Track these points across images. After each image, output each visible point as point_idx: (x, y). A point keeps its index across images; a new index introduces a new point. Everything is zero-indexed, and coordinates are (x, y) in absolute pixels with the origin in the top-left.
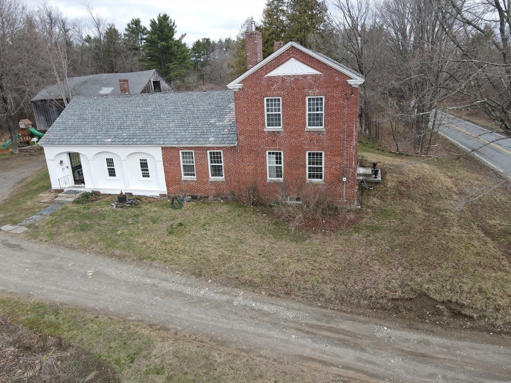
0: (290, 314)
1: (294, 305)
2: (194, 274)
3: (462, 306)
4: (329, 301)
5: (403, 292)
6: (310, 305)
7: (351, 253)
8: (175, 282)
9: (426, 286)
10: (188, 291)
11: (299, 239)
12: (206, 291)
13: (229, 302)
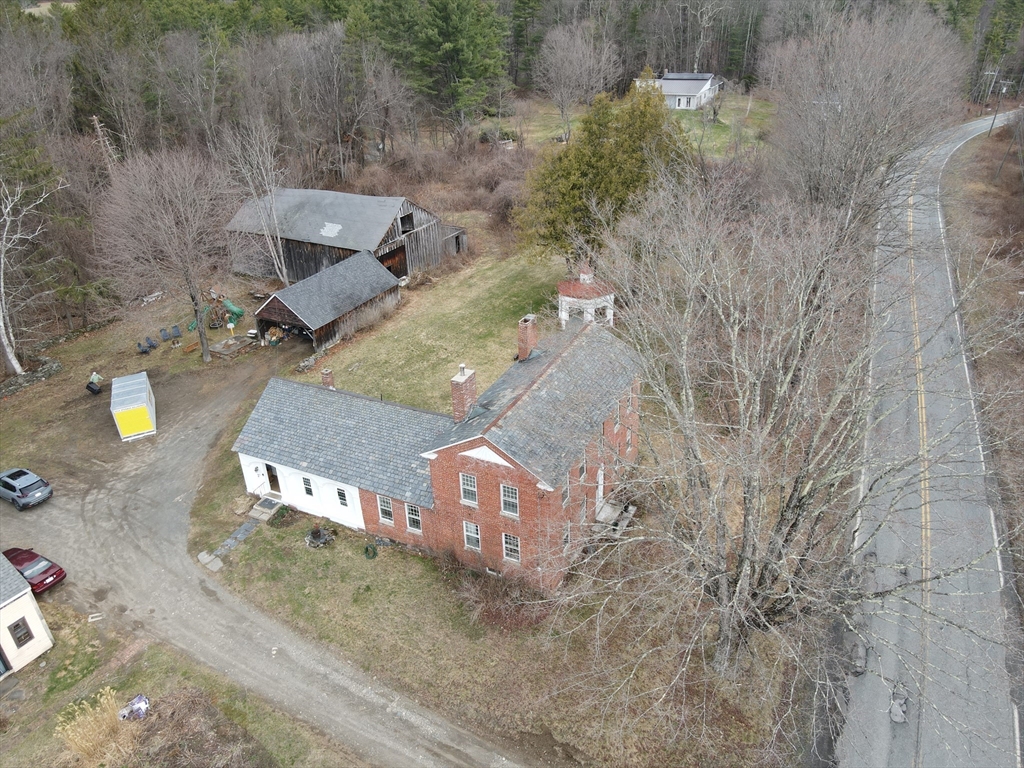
0: (431, 729)
1: (439, 720)
2: (363, 666)
3: (577, 750)
4: (469, 721)
5: (532, 727)
6: (452, 722)
7: (513, 666)
8: (344, 675)
9: (556, 724)
10: (353, 688)
11: (474, 635)
12: (369, 692)
13: (384, 707)
